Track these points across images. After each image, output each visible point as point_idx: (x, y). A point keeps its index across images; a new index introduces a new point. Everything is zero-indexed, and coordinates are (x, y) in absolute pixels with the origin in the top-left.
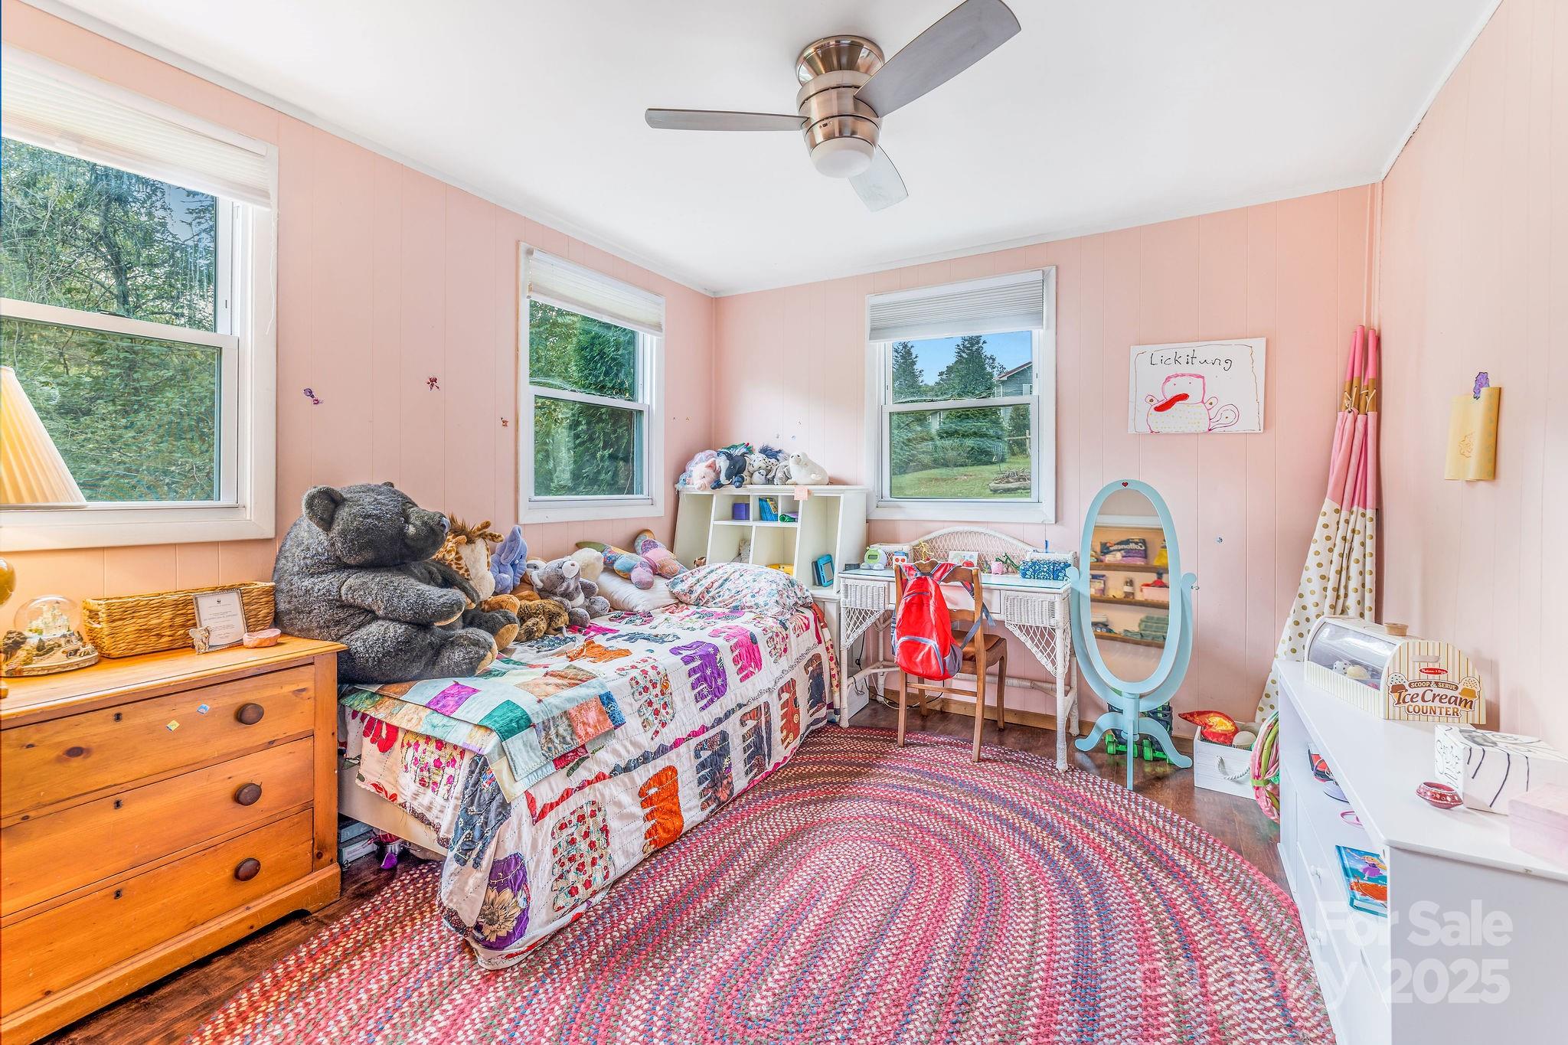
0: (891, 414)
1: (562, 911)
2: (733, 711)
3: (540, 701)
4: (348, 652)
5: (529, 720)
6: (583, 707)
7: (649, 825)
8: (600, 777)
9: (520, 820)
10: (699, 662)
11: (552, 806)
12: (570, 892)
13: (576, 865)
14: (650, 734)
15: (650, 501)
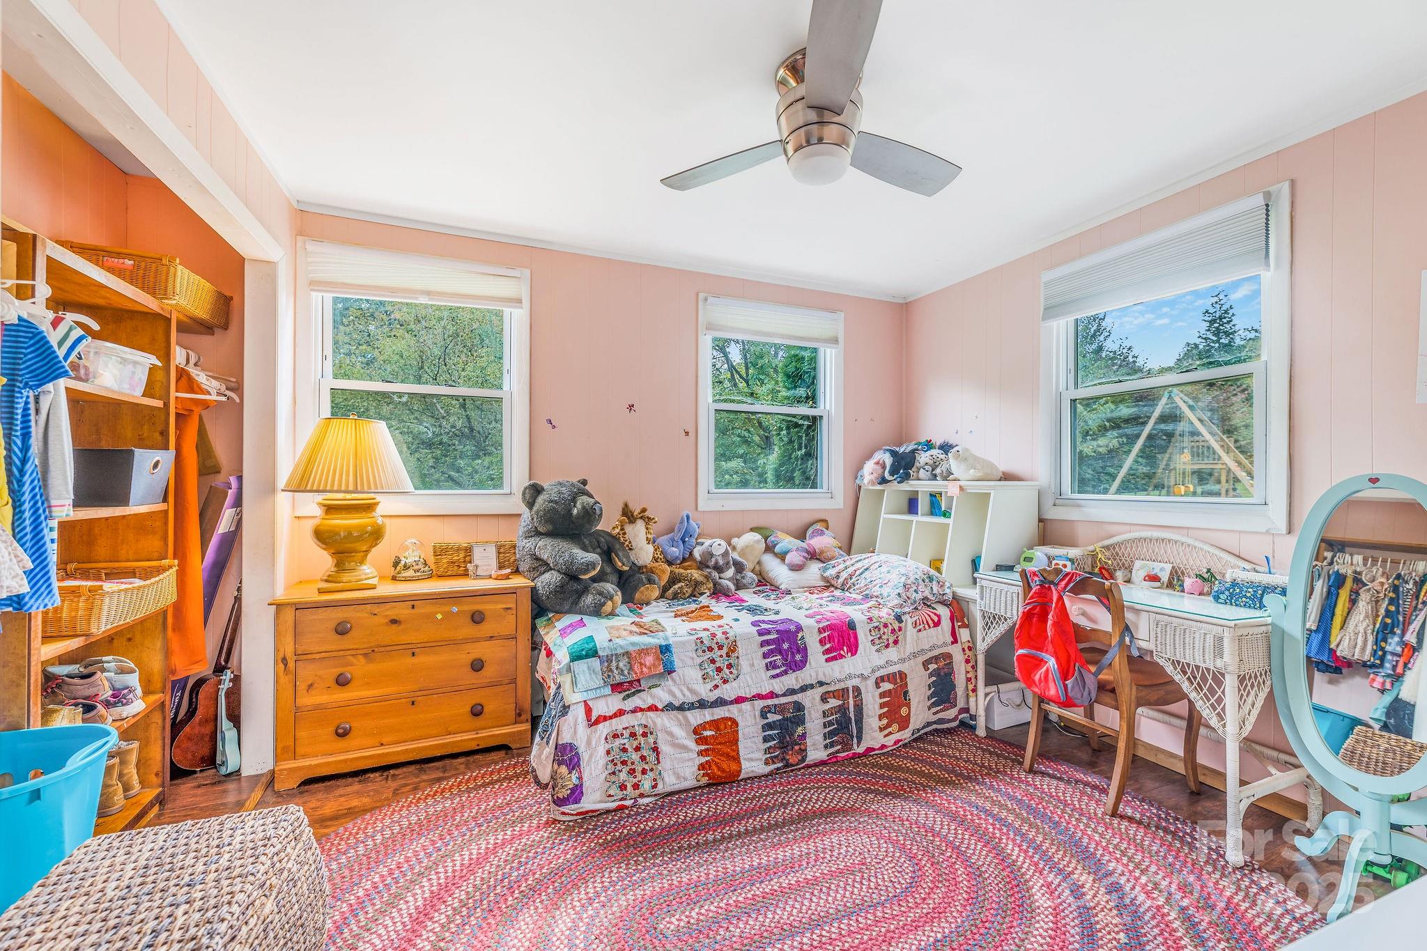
0: (1073, 401)
1: (613, 799)
2: (812, 686)
3: (610, 640)
4: (535, 588)
5: (596, 652)
6: (644, 651)
7: (703, 760)
8: (653, 708)
9: (576, 721)
10: (775, 636)
11: (605, 718)
12: (620, 787)
13: (628, 768)
14: (710, 685)
15: (829, 495)
